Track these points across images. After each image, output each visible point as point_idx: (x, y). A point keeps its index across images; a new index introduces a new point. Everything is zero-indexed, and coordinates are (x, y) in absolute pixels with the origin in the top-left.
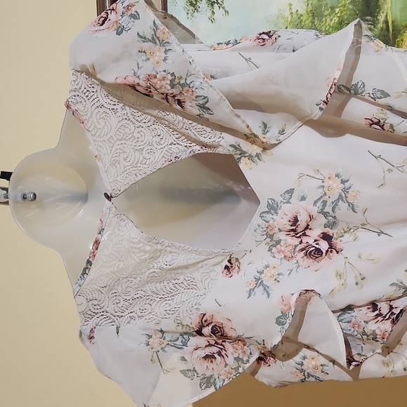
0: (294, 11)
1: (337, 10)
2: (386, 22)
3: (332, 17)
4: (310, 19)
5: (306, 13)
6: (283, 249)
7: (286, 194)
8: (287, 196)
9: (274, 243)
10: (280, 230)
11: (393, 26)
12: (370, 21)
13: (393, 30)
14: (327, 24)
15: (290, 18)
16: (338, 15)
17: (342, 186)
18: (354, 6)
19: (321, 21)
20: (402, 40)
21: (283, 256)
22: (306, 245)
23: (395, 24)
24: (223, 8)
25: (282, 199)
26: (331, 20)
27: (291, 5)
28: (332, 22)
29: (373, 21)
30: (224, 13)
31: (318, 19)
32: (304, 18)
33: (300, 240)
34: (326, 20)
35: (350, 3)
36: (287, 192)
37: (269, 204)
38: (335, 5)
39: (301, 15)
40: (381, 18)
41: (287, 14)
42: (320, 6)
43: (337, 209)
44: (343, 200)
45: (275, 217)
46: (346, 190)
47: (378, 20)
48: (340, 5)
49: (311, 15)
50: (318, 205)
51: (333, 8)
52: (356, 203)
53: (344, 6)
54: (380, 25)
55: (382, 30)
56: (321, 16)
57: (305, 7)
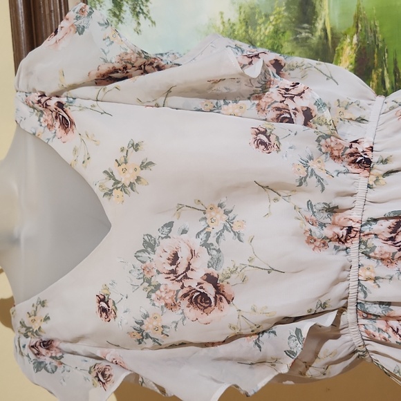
0: (226, 20)
1: (272, 18)
2: (325, 30)
3: (266, 25)
4: (244, 28)
5: (239, 22)
6: (163, 296)
7: (165, 228)
8: (166, 230)
9: (153, 288)
10: (159, 272)
11: (333, 34)
12: (307, 28)
13: (332, 38)
14: (262, 33)
15: (222, 28)
16: (274, 23)
17: (225, 217)
18: (290, 13)
19: (255, 30)
20: (342, 49)
21: (163, 304)
22: (188, 289)
23: (335, 31)
24: (150, 18)
25: (160, 235)
26: (266, 29)
27: (222, 13)
28: (268, 31)
29: (311, 29)
30: (150, 23)
31: (251, 28)
32: (237, 27)
33: (181, 284)
34: (260, 29)
35: (285, 10)
36: (166, 225)
37: (145, 241)
38: (269, 12)
39: (234, 24)
40: (319, 25)
41: (219, 23)
42: (254, 14)
43: (221, 240)
44: (227, 230)
45: (152, 256)
46: (230, 221)
47: (316, 28)
48: (274, 13)
49: (244, 24)
50: (201, 237)
51: (267, 16)
52: (242, 231)
53: (279, 13)
54: (319, 33)
55: (320, 37)
56: (255, 24)
57: (237, 16)
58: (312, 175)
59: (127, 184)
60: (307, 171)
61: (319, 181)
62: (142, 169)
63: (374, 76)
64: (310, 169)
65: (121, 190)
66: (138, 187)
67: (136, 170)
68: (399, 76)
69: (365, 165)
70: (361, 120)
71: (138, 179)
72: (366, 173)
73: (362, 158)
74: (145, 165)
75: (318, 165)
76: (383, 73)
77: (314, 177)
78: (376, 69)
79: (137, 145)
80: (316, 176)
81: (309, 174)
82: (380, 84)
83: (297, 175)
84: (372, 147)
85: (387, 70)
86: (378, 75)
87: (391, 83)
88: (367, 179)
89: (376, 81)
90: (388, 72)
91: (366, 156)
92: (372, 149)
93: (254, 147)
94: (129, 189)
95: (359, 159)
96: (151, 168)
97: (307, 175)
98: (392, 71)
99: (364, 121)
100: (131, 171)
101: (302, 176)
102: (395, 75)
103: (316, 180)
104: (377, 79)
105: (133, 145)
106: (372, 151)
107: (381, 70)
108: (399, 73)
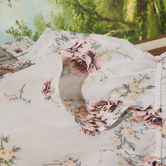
58: (125, 143)
59: (8, 160)
60: (121, 141)
61: (130, 146)
62: (14, 152)
63: (149, 7)
64: (123, 139)
65: (5, 164)
66: (15, 161)
67: (10, 152)
68: (163, 5)
69: (158, 122)
70: (150, 87)
71: (13, 157)
72: (159, 128)
73: (155, 118)
74: (15, 150)
75: (128, 130)
76: (154, 5)
77: (126, 144)
78: (149, 3)
79: (6, 138)
80: (128, 143)
81: (123, 142)
82: (153, 11)
83: (115, 145)
84: (161, 109)
85: (156, 2)
86: (151, 7)
87: (159, 10)
88: (161, 131)
89: (150, 10)
90: (156, 4)
91: (158, 117)
92: (160, 110)
93: (83, 133)
94: (10, 163)
95: (154, 119)
96: (19, 151)
97: (122, 144)
98: (159, 2)
99: (152, 88)
100: (8, 153)
101: (118, 145)
102: (161, 5)
103: (128, 145)
104: (151, 9)
105: (3, 139)
106: (161, 111)
107: (152, 3)
108: (163, 3)
